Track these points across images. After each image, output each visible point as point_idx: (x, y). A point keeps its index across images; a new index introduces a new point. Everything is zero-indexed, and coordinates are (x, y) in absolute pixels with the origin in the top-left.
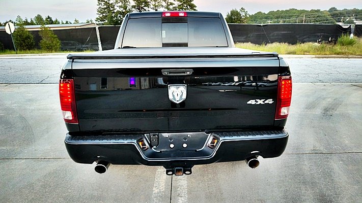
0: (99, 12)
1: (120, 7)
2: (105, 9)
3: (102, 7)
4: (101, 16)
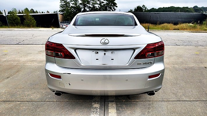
1: (73, 4)
3: (63, 4)
4: (62, 9)
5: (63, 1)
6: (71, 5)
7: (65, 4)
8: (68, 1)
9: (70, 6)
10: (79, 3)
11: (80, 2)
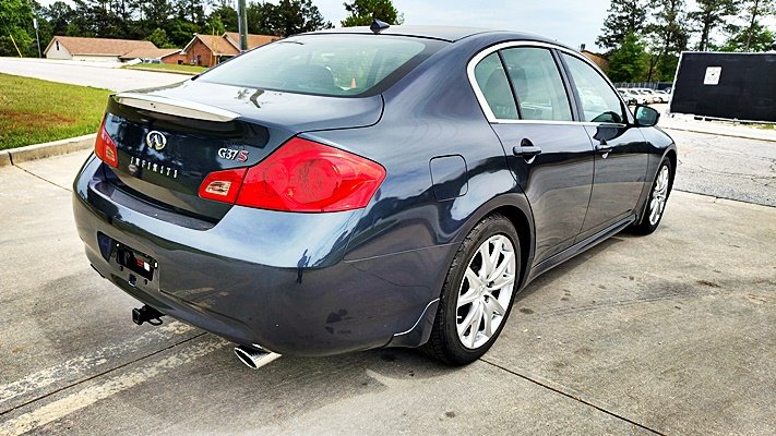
0: (609, 25)
1: (659, 15)
2: (621, 18)
6: (650, 20)
8: (640, 4)
10: (688, 10)
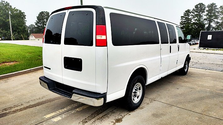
3: (184, 21)
4: (182, 26)
5: (184, 18)
7: (186, 21)
8: (190, 17)
9: (192, 22)
10: (203, 18)
11: (205, 17)
